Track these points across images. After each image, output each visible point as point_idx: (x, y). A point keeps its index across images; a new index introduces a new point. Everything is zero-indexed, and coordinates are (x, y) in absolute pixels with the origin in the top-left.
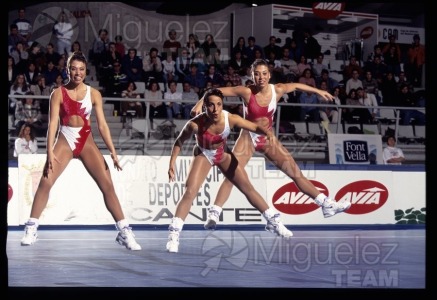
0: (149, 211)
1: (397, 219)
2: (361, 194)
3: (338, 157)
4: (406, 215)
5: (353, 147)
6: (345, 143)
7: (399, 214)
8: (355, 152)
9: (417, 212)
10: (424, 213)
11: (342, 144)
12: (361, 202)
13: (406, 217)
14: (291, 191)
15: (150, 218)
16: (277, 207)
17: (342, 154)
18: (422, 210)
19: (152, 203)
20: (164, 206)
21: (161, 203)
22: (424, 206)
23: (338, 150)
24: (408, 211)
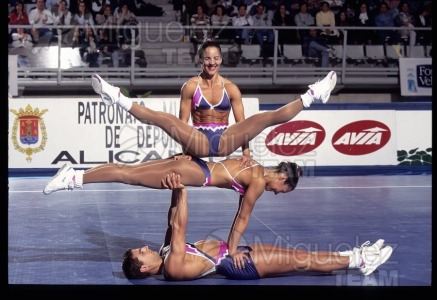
0: (137, 154)
1: (399, 160)
2: (361, 134)
3: (410, 83)
4: (409, 155)
5: (428, 72)
6: (418, 67)
7: (401, 154)
8: (429, 77)
9: (422, 152)
10: (430, 153)
11: (415, 69)
12: (361, 143)
13: (410, 158)
14: (285, 133)
15: (137, 160)
16: (270, 148)
17: (415, 80)
18: (428, 150)
19: (140, 146)
20: (152, 149)
21: (149, 146)
22: (430, 146)
23: (411, 74)
24: (412, 152)
